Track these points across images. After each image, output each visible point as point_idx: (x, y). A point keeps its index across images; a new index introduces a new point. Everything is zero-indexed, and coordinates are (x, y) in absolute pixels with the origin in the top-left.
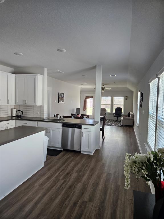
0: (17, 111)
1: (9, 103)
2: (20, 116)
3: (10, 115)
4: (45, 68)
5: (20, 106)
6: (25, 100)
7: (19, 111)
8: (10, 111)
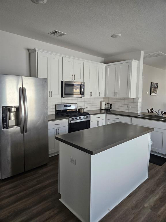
0: (106, 105)
1: (99, 96)
2: (110, 109)
3: (99, 108)
4: (142, 51)
5: (109, 98)
6: (116, 92)
7: (108, 105)
8: (99, 104)
